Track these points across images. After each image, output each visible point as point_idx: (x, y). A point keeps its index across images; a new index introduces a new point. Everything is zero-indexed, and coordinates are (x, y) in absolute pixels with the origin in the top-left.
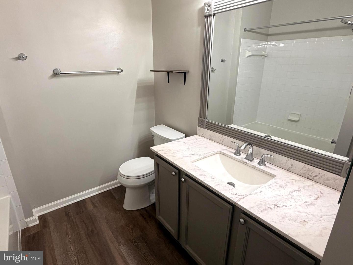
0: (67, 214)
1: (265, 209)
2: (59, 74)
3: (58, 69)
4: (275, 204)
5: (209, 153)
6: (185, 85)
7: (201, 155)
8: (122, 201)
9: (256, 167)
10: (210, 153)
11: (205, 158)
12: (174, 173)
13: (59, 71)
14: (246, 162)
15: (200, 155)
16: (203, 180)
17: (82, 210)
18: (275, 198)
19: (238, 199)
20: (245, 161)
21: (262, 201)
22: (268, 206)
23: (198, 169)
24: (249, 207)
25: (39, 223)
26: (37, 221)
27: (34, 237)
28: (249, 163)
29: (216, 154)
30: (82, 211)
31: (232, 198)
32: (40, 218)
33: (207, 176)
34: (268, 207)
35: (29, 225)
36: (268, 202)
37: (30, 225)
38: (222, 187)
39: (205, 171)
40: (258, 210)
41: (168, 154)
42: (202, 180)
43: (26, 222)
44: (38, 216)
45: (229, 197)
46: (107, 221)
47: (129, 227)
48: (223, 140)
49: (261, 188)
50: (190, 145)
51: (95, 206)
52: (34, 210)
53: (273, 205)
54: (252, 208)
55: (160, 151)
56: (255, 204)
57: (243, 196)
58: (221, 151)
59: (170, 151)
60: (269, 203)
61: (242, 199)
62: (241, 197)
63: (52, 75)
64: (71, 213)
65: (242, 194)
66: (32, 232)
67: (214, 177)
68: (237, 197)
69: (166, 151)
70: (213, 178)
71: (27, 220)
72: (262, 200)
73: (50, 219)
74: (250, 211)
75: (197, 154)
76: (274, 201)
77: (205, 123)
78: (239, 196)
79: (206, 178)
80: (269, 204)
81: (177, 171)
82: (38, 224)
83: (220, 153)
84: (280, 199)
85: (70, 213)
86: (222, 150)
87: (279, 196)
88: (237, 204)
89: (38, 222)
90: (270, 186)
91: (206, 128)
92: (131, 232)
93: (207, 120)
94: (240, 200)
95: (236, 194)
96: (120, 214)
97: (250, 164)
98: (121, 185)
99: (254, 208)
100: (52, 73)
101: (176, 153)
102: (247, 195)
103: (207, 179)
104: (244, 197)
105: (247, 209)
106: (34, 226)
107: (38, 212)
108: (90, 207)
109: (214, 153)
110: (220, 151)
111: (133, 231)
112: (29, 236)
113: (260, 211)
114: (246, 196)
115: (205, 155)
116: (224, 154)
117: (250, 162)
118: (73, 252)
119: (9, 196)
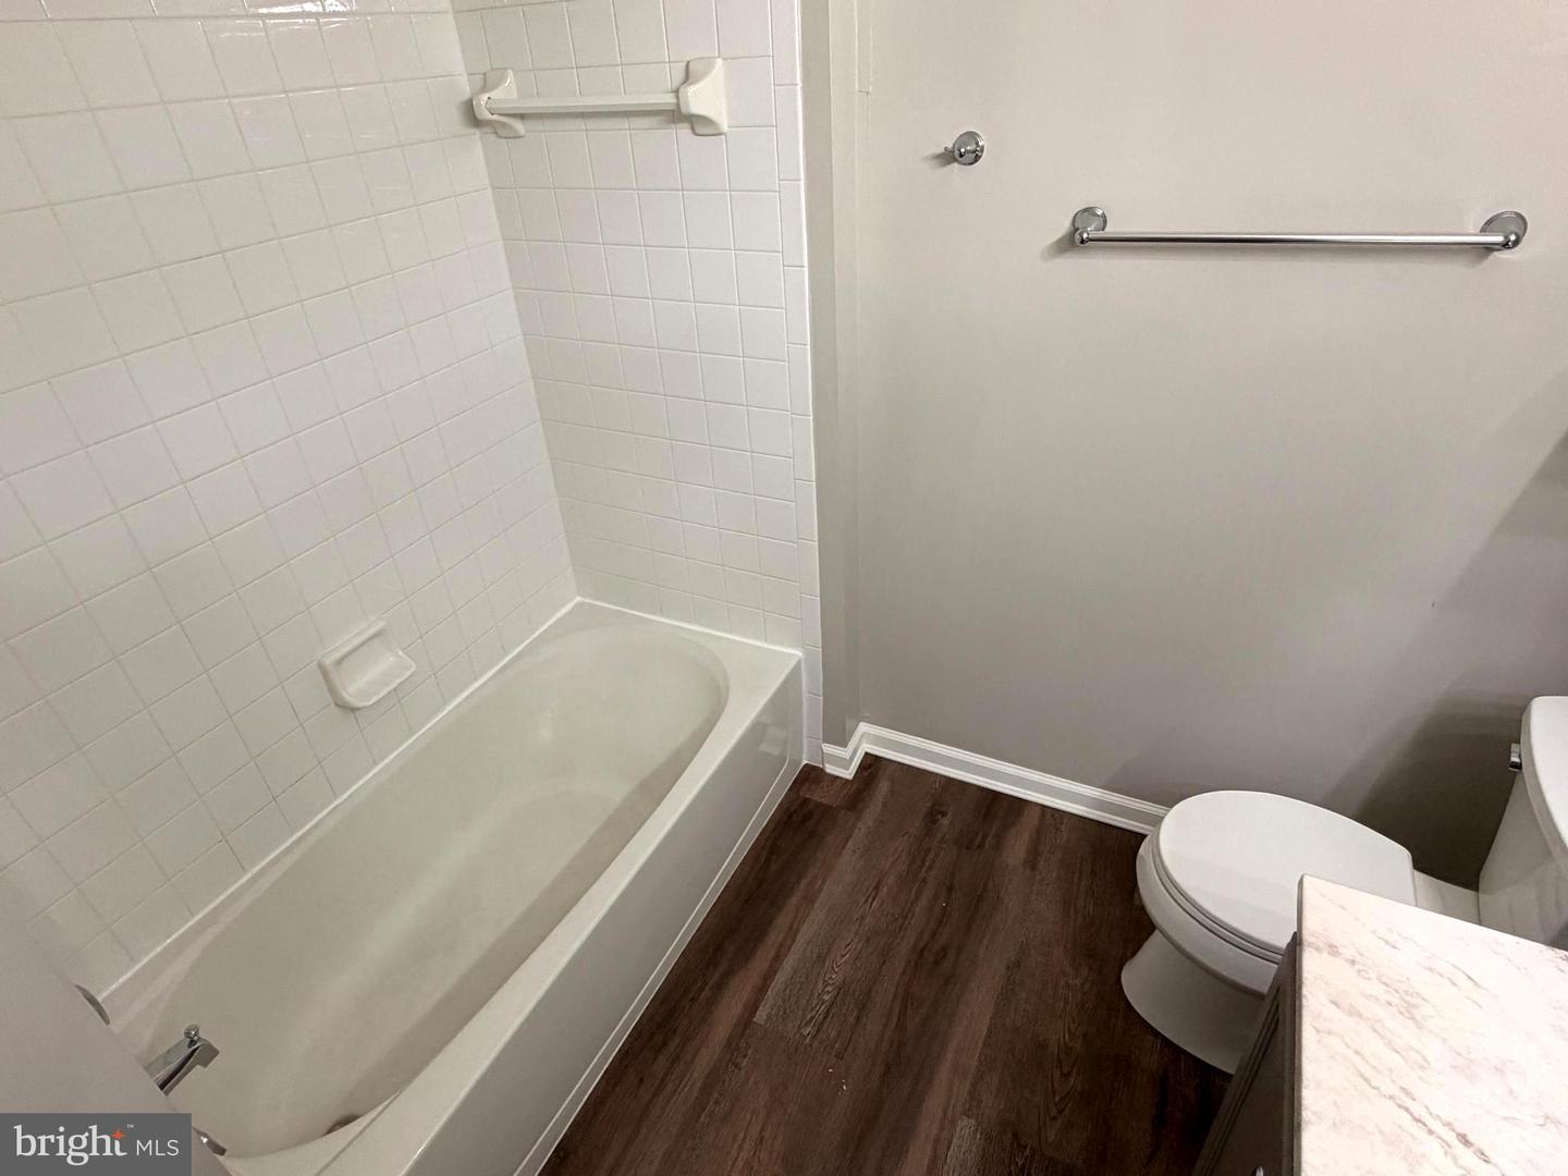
0: (933, 815)
13: (1098, 226)
17: (983, 840)
25: (850, 777)
27: (811, 813)
30: (977, 844)
32: (871, 764)
35: (827, 765)
37: (830, 769)
43: (822, 750)
44: (866, 753)
46: (1017, 964)
47: (1066, 1076)
51: (1031, 862)
52: (863, 727)
64: (945, 821)
66: (818, 796)
71: (828, 749)
73: (883, 787)
82: (847, 780)
85: (944, 814)
89: (848, 773)
92: (1054, 1110)
96: (1083, 984)
100: (1065, 226)
106: (837, 777)
107: (869, 739)
108: (1016, 848)
111: (1060, 1112)
112: (806, 801)
118: (840, 967)
119: (799, 653)
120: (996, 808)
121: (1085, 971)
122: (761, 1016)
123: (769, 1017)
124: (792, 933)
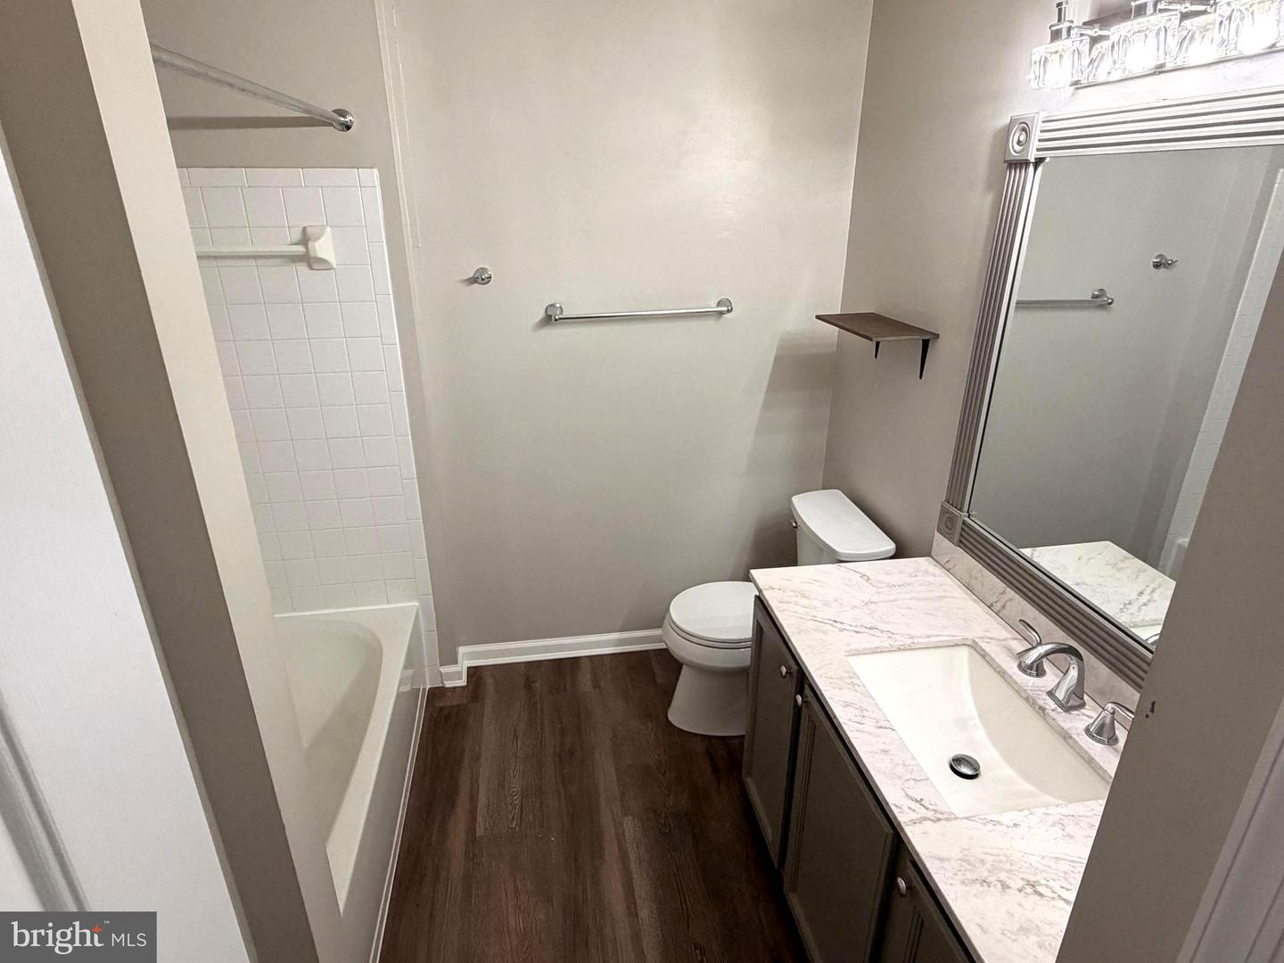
0: (529, 685)
1: (985, 881)
2: (556, 320)
3: (558, 305)
4: (1032, 878)
5: (929, 637)
6: (921, 377)
7: (894, 636)
8: (668, 694)
9: (1071, 737)
10: (933, 639)
11: (904, 650)
12: (784, 670)
13: (558, 312)
14: (1044, 706)
15: (890, 637)
16: (849, 723)
17: (565, 686)
18: (1052, 863)
19: (914, 816)
20: (1041, 702)
21: (991, 855)
22: (1003, 876)
23: (853, 680)
24: (931, 854)
25: (465, 684)
26: (461, 679)
27: (449, 715)
28: (1053, 714)
29: (957, 645)
30: (563, 689)
31: (897, 806)
32: (474, 672)
33: (865, 713)
34: (1000, 881)
35: (446, 682)
36: (1012, 865)
37: (449, 684)
38: (891, 763)
39: (869, 696)
40: (956, 875)
41: (788, 605)
42: (841, 720)
43: (440, 672)
44: (468, 668)
45: (888, 801)
46: (615, 736)
47: (664, 774)
48: (1006, 603)
49: (1027, 812)
50: (881, 590)
51: (596, 686)
52: (462, 650)
53: (1022, 879)
54: (941, 860)
55: (772, 588)
56: (962, 852)
57: (939, 816)
58: (977, 640)
59: (803, 596)
60: (1014, 868)
61: (929, 822)
62: (930, 814)
63: (541, 320)
64: (537, 685)
65: (940, 808)
66: (449, 702)
67: (885, 724)
68: (914, 811)
69: (789, 593)
70: (881, 727)
71: (444, 670)
72: (995, 852)
73: (490, 683)
74: (928, 865)
75: (882, 631)
76: (1037, 869)
77: (959, 525)
78: (927, 808)
79: (858, 719)
80: (1009, 871)
81: (795, 667)
82: (463, 687)
83: (974, 646)
84: (1066, 873)
85: (535, 682)
86: (982, 638)
87: (1073, 861)
88: (903, 830)
89: (463, 682)
90: (1066, 821)
91: (960, 544)
92: (666, 792)
93: (969, 517)
94: (920, 823)
95: (920, 802)
96: (652, 730)
97: (1054, 719)
98: (665, 647)
99: (946, 865)
100: (542, 314)
101: (815, 608)
102: (956, 818)
103: (858, 723)
104: (939, 820)
105: (923, 857)
106: (455, 688)
107: (470, 656)
108: (585, 680)
109: (945, 641)
110: (974, 641)
111: (669, 790)
112: (442, 709)
113: (960, 877)
114: (947, 819)
115: (909, 641)
116: (984, 655)
117: (1060, 710)
118: (516, 784)
119: (417, 604)
120: (565, 668)
121: (650, 725)
122: (480, 832)
123: (485, 829)
124: (474, 781)
